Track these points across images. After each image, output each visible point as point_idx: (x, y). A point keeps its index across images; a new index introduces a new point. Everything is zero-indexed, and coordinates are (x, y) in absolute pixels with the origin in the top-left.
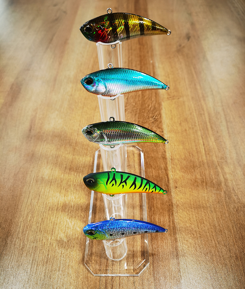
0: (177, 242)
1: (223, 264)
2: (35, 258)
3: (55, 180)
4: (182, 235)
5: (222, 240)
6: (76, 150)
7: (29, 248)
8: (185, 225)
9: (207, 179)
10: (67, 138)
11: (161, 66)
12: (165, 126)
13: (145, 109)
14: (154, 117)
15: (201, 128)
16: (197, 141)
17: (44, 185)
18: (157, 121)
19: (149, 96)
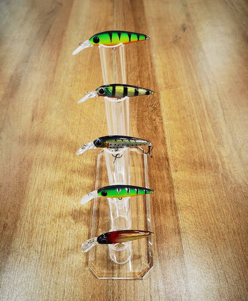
0: (178, 221)
1: (222, 239)
2: (44, 239)
3: (60, 167)
4: (183, 214)
5: (221, 217)
6: (78, 138)
7: (39, 230)
8: (186, 205)
9: (206, 162)
10: (69, 127)
11: (158, 56)
12: (163, 115)
13: (144, 98)
14: (153, 106)
15: (198, 115)
16: (195, 128)
17: (49, 172)
18: (156, 109)
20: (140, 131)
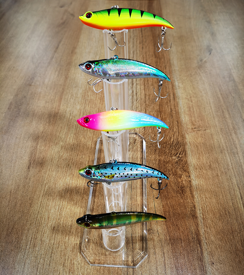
3: (57, 246)
14: (178, 155)
15: (236, 173)
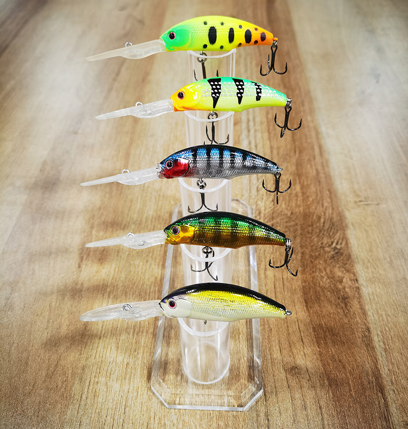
11: (331, 132)
12: (359, 268)
13: (312, 225)
14: (334, 245)
18: (342, 254)
19: (317, 195)
20: (311, 307)
